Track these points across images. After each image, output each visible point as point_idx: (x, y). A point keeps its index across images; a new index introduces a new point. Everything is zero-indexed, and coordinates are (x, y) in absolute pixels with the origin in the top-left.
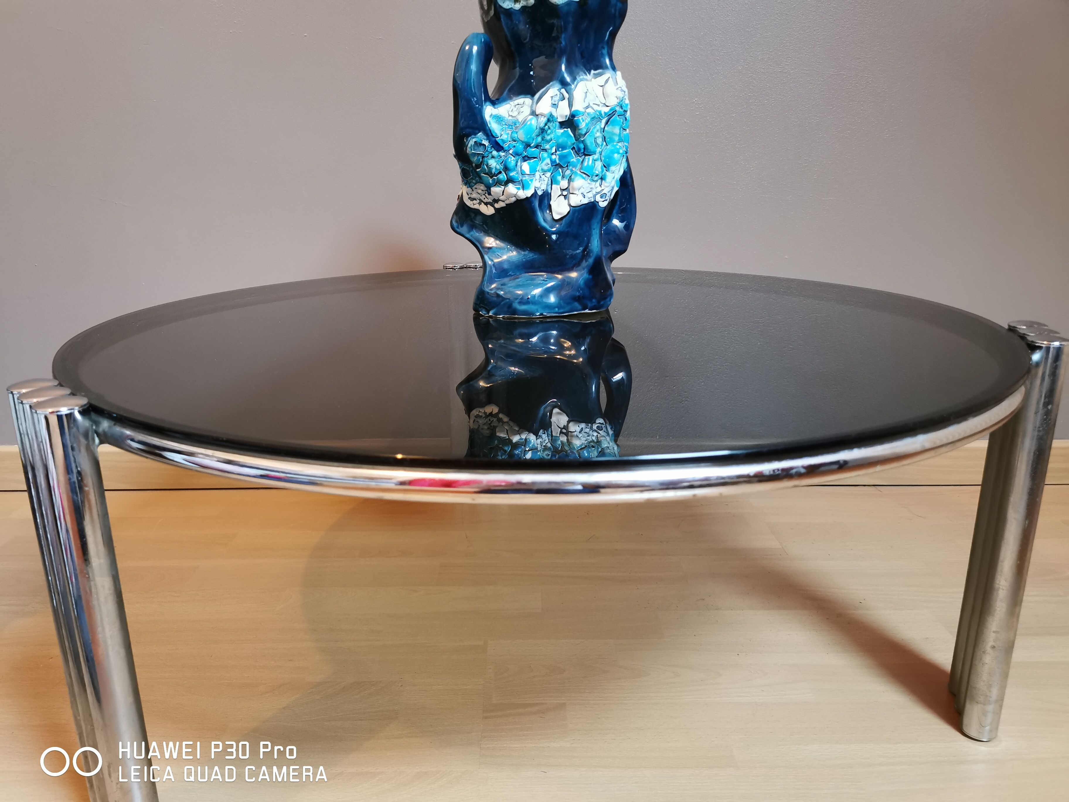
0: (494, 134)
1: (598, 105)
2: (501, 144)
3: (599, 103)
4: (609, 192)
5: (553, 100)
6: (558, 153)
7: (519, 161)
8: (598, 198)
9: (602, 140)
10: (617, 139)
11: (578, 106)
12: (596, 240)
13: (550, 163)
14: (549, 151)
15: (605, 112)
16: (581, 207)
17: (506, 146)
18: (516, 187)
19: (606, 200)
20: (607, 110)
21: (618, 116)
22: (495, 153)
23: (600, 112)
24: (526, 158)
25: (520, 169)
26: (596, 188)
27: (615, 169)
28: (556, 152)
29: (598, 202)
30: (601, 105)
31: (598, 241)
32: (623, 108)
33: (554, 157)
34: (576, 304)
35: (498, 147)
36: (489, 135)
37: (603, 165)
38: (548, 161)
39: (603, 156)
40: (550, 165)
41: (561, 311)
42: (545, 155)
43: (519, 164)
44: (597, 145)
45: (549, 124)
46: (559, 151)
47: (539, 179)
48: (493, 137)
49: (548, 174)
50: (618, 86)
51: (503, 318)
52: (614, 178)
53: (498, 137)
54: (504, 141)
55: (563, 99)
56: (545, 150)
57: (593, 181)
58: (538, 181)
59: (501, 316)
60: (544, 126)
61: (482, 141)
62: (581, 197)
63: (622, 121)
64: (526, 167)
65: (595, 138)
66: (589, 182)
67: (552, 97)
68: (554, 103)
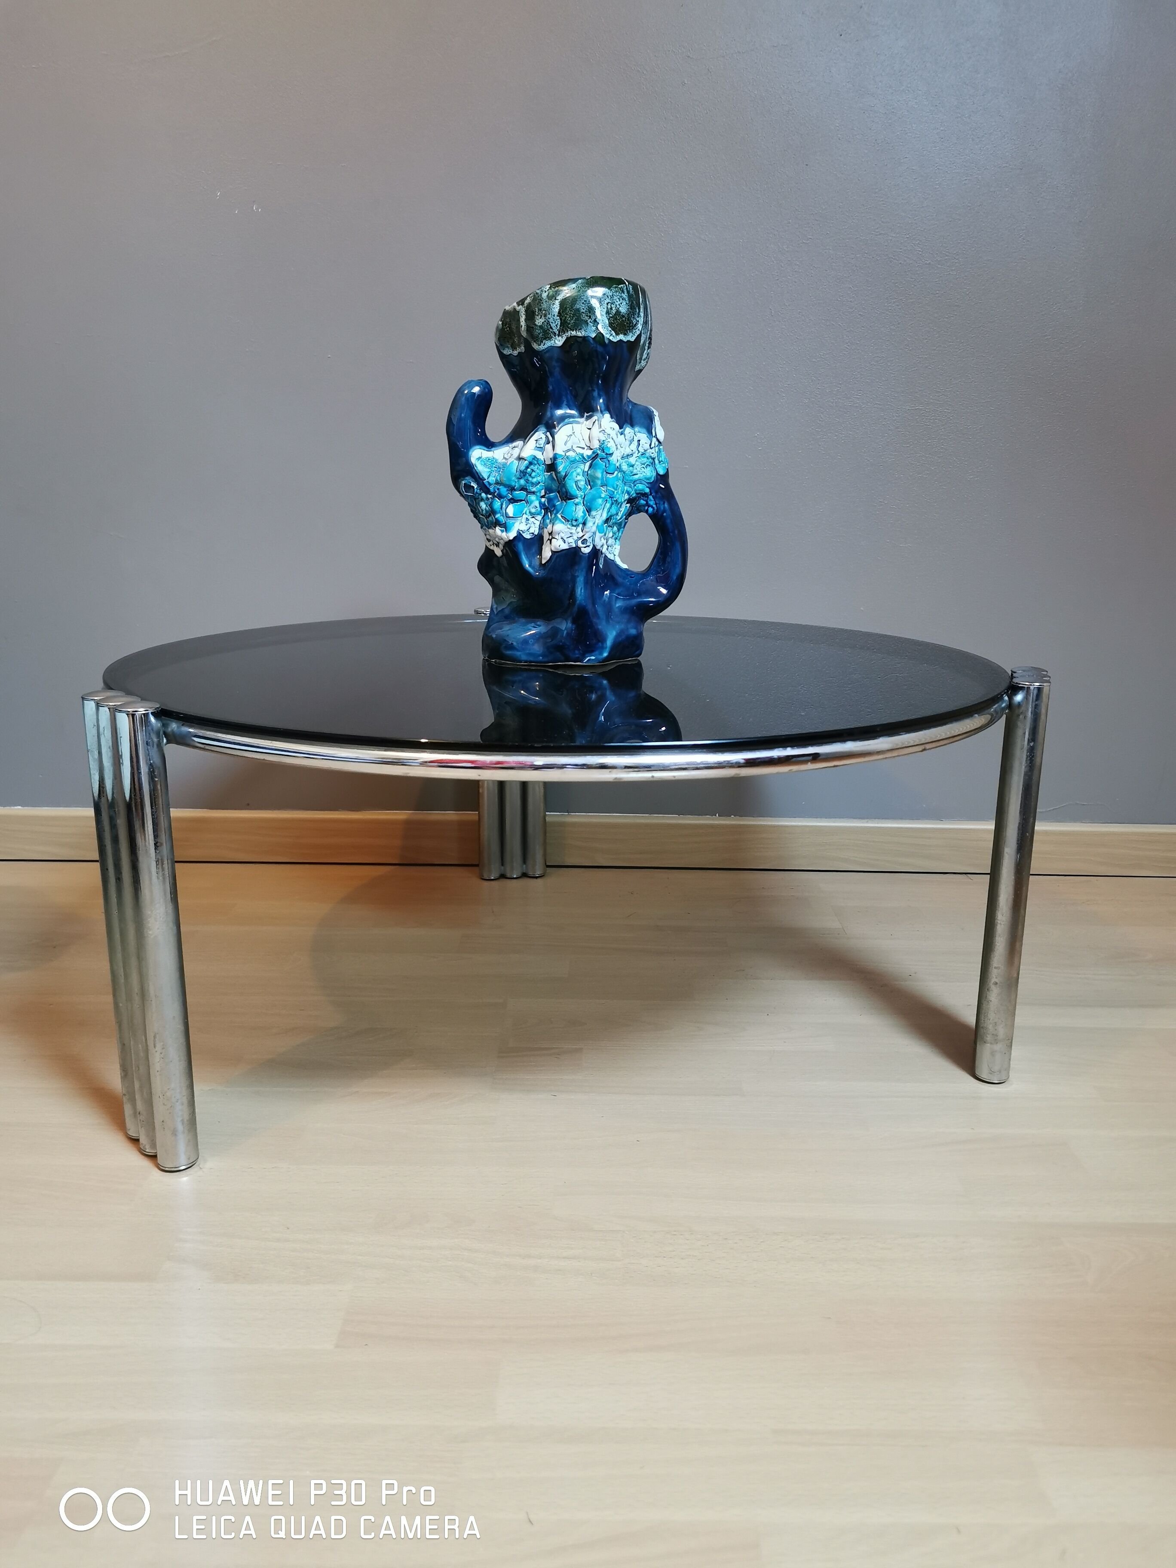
0: (481, 477)
1: (584, 448)
2: (488, 486)
3: (585, 446)
4: (590, 537)
5: (537, 444)
6: (547, 496)
7: (504, 503)
8: (580, 544)
9: (586, 483)
10: (599, 482)
11: (559, 450)
12: (580, 588)
13: (538, 505)
14: (538, 494)
15: (587, 455)
16: (561, 552)
17: (492, 489)
18: (501, 530)
19: (588, 546)
20: (590, 453)
21: (600, 459)
22: (483, 495)
23: (582, 455)
24: (513, 501)
25: (504, 512)
26: (577, 532)
27: (596, 514)
28: (545, 495)
29: (580, 548)
30: (586, 448)
31: (581, 590)
32: (605, 451)
33: (543, 500)
34: (558, 654)
35: (485, 489)
36: (478, 478)
37: (585, 509)
38: (537, 503)
39: (586, 501)
40: (539, 509)
41: (546, 660)
42: (532, 497)
43: (504, 506)
44: (579, 488)
45: (532, 467)
46: (547, 494)
47: (526, 522)
48: (481, 479)
49: (539, 518)
50: (601, 430)
51: (495, 662)
52: (594, 523)
53: (485, 480)
54: (490, 484)
55: (548, 443)
56: (534, 493)
57: (573, 526)
58: (525, 523)
59: (494, 661)
60: (525, 469)
61: (471, 483)
62: (560, 542)
63: (604, 464)
64: (511, 510)
65: (575, 482)
66: (569, 527)
67: (537, 440)
68: (539, 446)
